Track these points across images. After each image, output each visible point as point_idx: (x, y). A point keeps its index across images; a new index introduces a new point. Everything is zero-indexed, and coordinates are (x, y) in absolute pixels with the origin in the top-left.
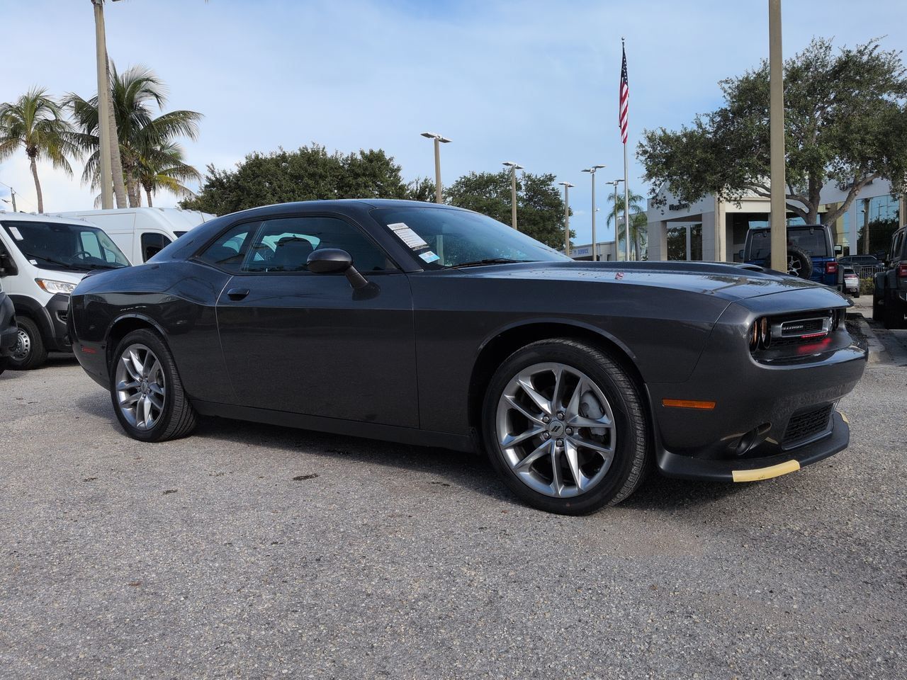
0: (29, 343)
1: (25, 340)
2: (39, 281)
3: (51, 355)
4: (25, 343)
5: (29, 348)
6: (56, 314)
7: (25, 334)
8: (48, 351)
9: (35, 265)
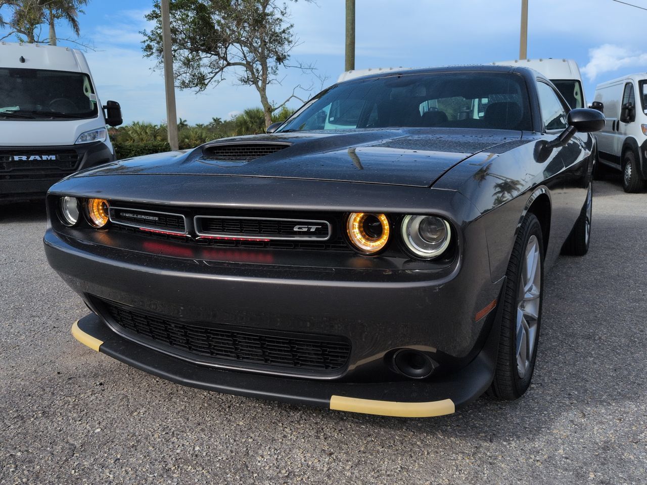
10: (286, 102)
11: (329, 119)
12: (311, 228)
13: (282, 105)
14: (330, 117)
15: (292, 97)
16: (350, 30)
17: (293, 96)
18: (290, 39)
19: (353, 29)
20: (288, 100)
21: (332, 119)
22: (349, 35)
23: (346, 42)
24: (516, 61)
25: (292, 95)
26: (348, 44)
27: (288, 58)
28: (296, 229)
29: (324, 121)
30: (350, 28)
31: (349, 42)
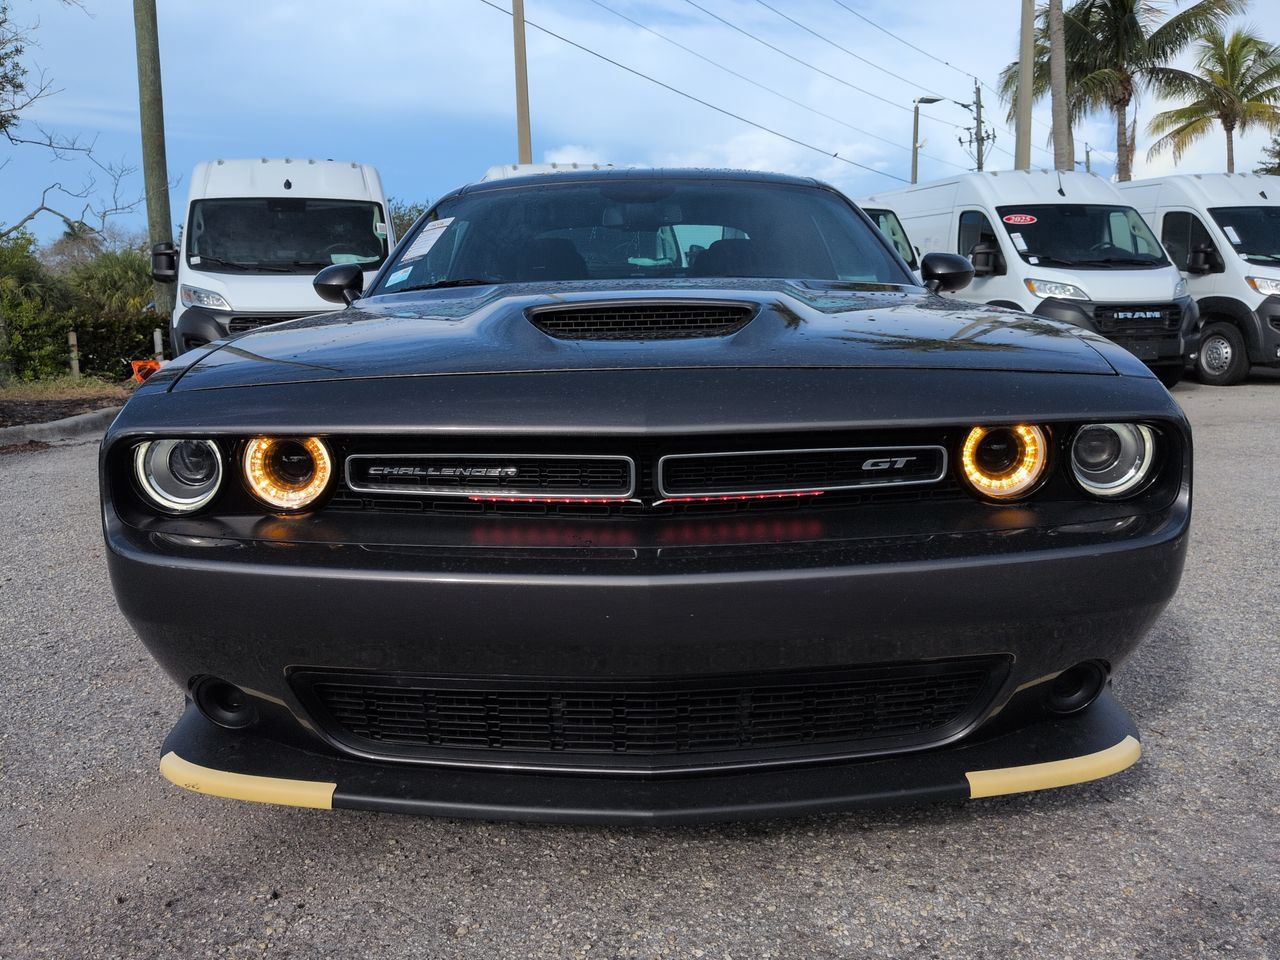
0: (1229, 355)
1: (1225, 351)
2: (1250, 280)
3: (1256, 370)
4: (1226, 355)
5: (1228, 361)
6: (1268, 320)
7: (1226, 345)
8: (1252, 364)
9: (1245, 260)
10: (25, 220)
11: (188, 261)
12: (896, 462)
13: (15, 228)
14: (189, 256)
15: (40, 209)
16: (149, 72)
17: (43, 208)
18: (21, 79)
19: (156, 70)
20: (31, 217)
21: (196, 260)
22: (148, 83)
23: (142, 97)
24: (515, 168)
25: (39, 206)
26: (146, 101)
27: (15, 121)
28: (867, 466)
29: (173, 264)
30: (149, 67)
31: (147, 98)
